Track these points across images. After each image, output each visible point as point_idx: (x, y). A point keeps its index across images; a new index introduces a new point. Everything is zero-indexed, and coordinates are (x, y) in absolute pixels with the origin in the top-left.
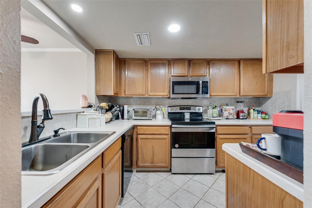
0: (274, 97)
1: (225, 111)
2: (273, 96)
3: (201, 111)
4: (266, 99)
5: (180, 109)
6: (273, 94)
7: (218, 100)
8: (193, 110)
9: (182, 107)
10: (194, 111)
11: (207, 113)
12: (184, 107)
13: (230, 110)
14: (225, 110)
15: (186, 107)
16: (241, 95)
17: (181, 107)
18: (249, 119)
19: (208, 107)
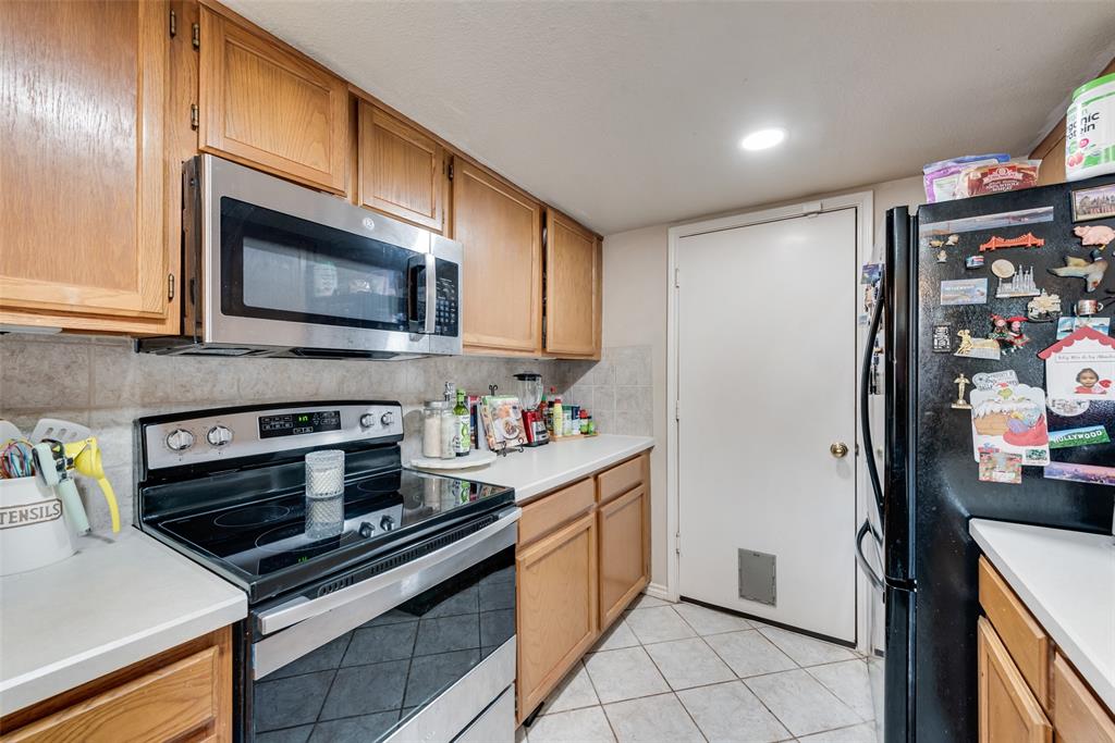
0: (604, 363)
1: (494, 420)
2: (603, 358)
3: (396, 429)
4: (580, 366)
5: (265, 434)
6: (603, 351)
7: (456, 368)
8: (352, 427)
9: (281, 417)
10: (355, 434)
11: (420, 433)
12: (296, 416)
13: (508, 414)
14: (495, 416)
15: (310, 415)
16: (548, 350)
17: (272, 418)
18: (554, 441)
19: (427, 404)
